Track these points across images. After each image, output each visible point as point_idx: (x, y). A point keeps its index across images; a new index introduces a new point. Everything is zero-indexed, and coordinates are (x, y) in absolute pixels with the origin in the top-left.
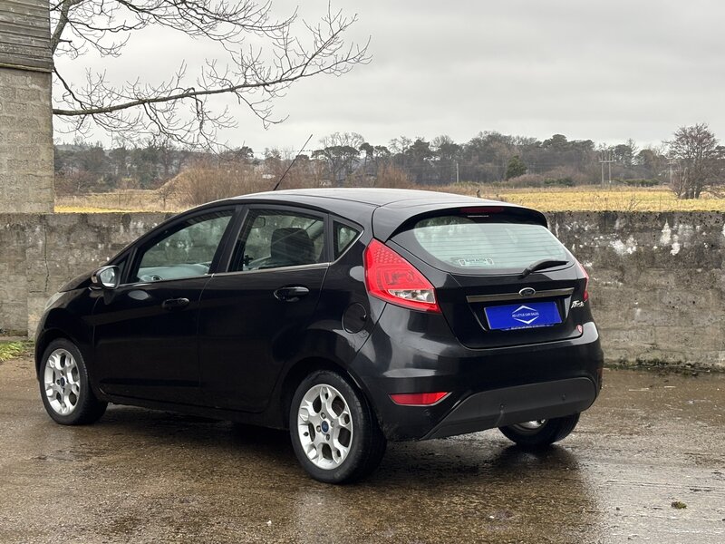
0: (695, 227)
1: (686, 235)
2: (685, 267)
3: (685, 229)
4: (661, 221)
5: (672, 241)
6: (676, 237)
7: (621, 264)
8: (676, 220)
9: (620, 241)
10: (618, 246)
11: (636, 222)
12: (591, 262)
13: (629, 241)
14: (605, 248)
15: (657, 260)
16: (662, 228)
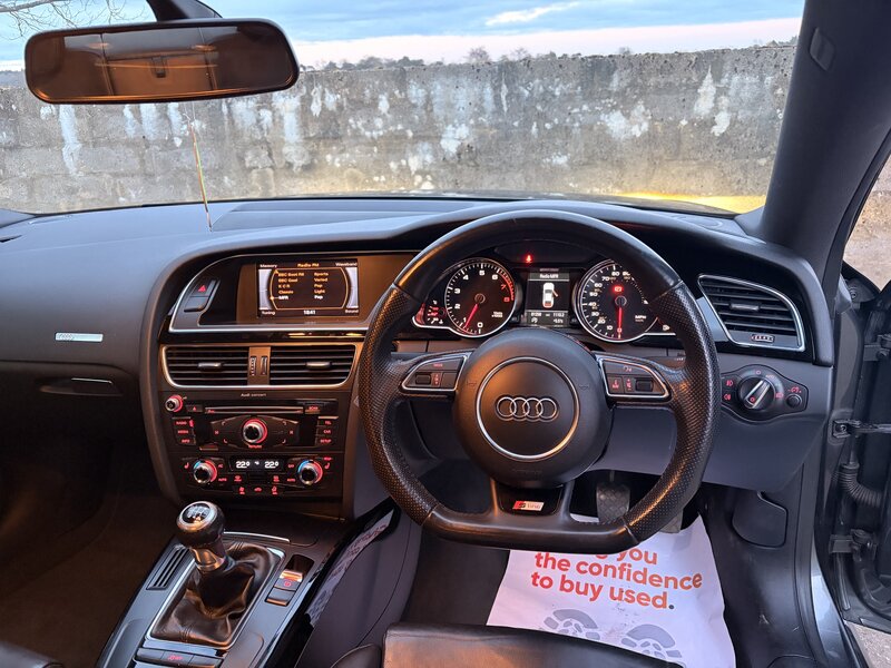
0: (762, 79)
1: (746, 94)
2: (736, 156)
3: (743, 84)
4: (698, 69)
5: (716, 110)
6: (724, 101)
7: (619, 156)
8: (727, 67)
9: (618, 113)
10: (616, 123)
11: (650, 74)
12: (566, 154)
13: (635, 113)
14: (591, 129)
15: (685, 146)
16: (700, 84)
